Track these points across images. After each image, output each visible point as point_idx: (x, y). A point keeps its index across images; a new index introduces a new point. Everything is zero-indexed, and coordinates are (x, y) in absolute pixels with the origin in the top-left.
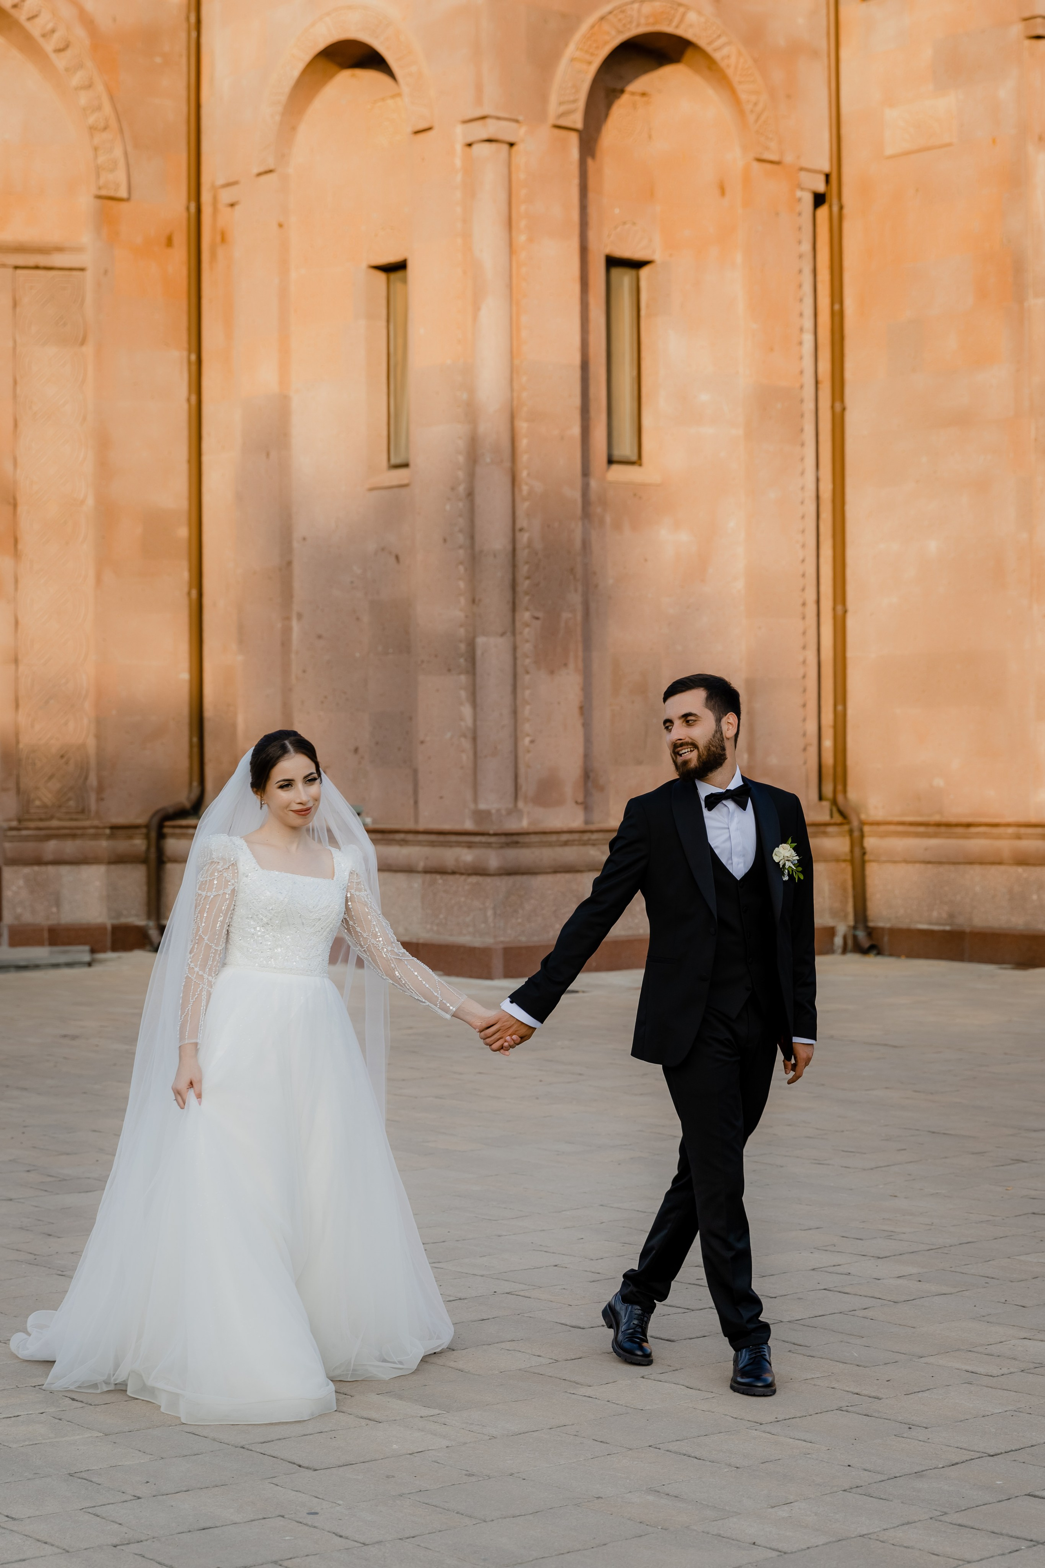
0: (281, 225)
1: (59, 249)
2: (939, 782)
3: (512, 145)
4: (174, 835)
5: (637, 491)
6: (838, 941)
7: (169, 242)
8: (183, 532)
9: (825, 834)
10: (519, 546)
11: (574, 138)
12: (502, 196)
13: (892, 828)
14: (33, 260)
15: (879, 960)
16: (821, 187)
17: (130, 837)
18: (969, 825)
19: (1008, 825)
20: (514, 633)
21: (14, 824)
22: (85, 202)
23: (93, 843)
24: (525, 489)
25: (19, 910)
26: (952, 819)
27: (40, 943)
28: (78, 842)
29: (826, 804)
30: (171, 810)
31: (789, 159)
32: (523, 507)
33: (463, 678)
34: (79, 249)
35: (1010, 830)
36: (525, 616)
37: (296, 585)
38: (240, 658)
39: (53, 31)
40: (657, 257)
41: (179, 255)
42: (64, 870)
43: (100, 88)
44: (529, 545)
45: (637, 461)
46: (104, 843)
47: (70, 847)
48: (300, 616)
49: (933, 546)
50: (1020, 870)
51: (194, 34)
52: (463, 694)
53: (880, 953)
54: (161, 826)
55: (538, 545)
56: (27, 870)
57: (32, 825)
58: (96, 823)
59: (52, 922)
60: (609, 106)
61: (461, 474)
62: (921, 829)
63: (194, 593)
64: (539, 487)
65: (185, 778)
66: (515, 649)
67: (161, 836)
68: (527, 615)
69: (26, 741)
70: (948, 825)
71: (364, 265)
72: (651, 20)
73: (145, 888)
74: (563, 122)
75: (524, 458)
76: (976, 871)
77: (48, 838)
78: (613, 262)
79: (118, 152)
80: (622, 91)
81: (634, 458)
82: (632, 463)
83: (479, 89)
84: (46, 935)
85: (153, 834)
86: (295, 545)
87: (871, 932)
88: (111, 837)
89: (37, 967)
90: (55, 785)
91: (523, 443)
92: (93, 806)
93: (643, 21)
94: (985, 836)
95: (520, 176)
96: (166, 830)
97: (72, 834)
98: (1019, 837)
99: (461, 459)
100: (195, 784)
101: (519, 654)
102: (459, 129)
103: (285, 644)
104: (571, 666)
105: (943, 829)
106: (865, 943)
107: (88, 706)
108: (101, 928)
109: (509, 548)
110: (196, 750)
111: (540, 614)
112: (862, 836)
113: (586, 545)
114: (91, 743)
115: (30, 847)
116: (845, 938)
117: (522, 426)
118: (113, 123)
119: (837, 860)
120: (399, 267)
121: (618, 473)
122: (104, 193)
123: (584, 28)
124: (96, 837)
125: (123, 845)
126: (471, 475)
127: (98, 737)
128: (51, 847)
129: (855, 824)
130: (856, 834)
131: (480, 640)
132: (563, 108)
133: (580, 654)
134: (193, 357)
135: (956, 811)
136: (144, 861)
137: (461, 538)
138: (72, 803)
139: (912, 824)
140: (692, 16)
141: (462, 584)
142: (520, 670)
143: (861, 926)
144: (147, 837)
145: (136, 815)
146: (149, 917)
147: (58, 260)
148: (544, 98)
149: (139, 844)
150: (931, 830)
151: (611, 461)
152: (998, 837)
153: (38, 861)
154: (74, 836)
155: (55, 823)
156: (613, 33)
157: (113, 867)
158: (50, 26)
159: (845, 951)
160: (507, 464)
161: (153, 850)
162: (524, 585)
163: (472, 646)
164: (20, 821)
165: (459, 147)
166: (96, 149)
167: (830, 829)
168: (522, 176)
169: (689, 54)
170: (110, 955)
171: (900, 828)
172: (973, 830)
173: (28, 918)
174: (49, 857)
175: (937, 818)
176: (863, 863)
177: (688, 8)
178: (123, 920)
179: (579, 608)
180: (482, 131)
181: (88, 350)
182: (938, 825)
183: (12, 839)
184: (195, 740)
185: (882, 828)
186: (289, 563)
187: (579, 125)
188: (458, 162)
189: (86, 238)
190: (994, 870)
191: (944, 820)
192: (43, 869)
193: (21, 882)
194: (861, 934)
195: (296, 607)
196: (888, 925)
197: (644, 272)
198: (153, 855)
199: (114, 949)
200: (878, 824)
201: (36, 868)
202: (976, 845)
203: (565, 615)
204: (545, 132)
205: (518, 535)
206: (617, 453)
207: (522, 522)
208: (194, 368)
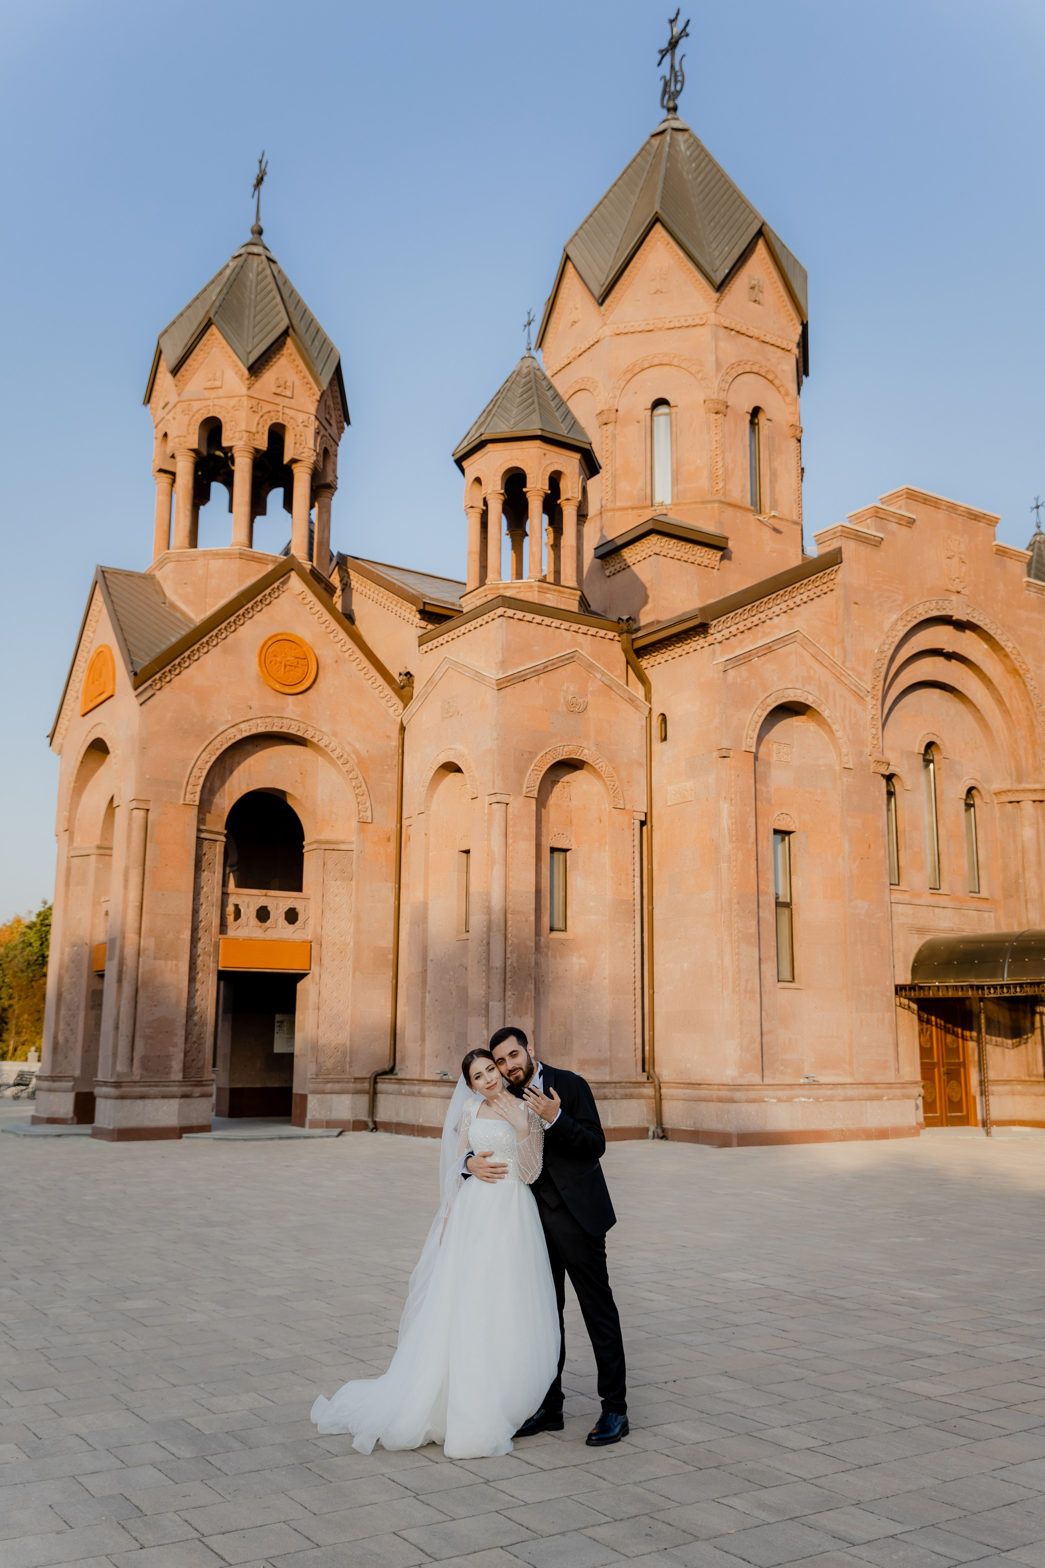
0: (426, 835)
1: (343, 843)
2: (689, 1065)
3: (507, 804)
4: (381, 1082)
5: (563, 942)
6: (651, 1133)
7: (389, 840)
8: (391, 957)
9: (644, 1087)
10: (507, 965)
11: (534, 801)
12: (503, 824)
13: (671, 1085)
14: (332, 847)
15: (667, 1142)
16: (643, 819)
17: (363, 1083)
18: (700, 1084)
19: (715, 1085)
20: (505, 1000)
21: (314, 1076)
22: (354, 823)
23: (347, 1085)
24: (510, 941)
25: (314, 1113)
26: (694, 1082)
27: (322, 1127)
28: (340, 1084)
29: (645, 1074)
30: (380, 1072)
31: (628, 807)
32: (509, 949)
33: (484, 1019)
34: (350, 843)
35: (716, 1087)
36: (509, 993)
37: (428, 979)
38: (407, 1008)
39: (342, 756)
40: (572, 847)
41: (393, 845)
42: (334, 1096)
43: (361, 779)
44: (511, 965)
45: (565, 930)
46: (351, 1085)
47: (337, 1086)
48: (429, 992)
49: (686, 965)
50: (720, 1104)
51: (401, 757)
52: (483, 1025)
53: (667, 1139)
54: (375, 1078)
55: (515, 965)
56: (318, 1096)
57: (321, 1077)
58: (348, 1076)
59: (327, 1118)
60: (553, 788)
61: (485, 935)
62: (682, 1085)
63: (394, 981)
64: (516, 941)
65: (388, 1058)
66: (505, 1007)
67: (375, 1082)
68: (510, 993)
69: (322, 1041)
70: (692, 1084)
71: (457, 851)
72: (568, 753)
73: (368, 1105)
74: (528, 795)
75: (509, 929)
76: (703, 1104)
77: (328, 1082)
78: (553, 850)
79: (368, 804)
80: (559, 781)
81: (564, 929)
82: (563, 931)
83: (494, 782)
84: (325, 1124)
85: (372, 1082)
86: (428, 963)
87: (663, 1130)
88: (354, 1082)
89: (313, 1137)
90: (332, 1060)
91: (509, 923)
92: (348, 1070)
93: (564, 754)
94: (707, 1089)
95: (510, 816)
96: (378, 1080)
97: (338, 1081)
98: (719, 1090)
99: (485, 929)
100: (392, 1060)
101: (507, 1009)
102: (487, 798)
103: (423, 1003)
104: (529, 1014)
105: (690, 1086)
106: (661, 1135)
107: (348, 1027)
108: (348, 1121)
109: (503, 965)
110: (392, 1046)
111: (516, 993)
112: (660, 1088)
113: (537, 964)
114: (348, 1043)
115: (320, 1086)
116: (654, 1132)
117: (509, 916)
118: (366, 792)
119: (650, 1098)
120: (467, 852)
121: (555, 935)
122: (361, 820)
123: (539, 757)
124: (348, 1082)
125: (359, 1086)
126: (489, 936)
127: (350, 1040)
128: (329, 1086)
129: (657, 1082)
130: (657, 1087)
131: (491, 1003)
132: (529, 789)
133: (533, 1009)
134: (397, 886)
135: (695, 1079)
136: (368, 1093)
137: (484, 962)
138: (339, 1068)
139: (678, 1083)
140: (586, 751)
141: (484, 980)
142: (507, 1016)
143: (659, 1127)
144: (370, 1083)
145: (366, 1073)
146: (369, 1117)
147: (342, 847)
148: (521, 786)
149: (366, 1086)
150: (686, 1086)
151: (552, 929)
152: (712, 1090)
153: (324, 1093)
154: (339, 1082)
155: (331, 1076)
156: (551, 759)
157: (355, 1095)
158: (340, 754)
159: (653, 1138)
160: (503, 932)
161: (372, 1088)
162: (509, 981)
163: (487, 1005)
164: (317, 1075)
165: (486, 805)
166: (358, 803)
167: (646, 1085)
168: (511, 816)
169: (586, 766)
170: (351, 1133)
171: (674, 1085)
172: (702, 1086)
173: (318, 1116)
174: (328, 1091)
175: (688, 1081)
176: (661, 1099)
177: (584, 748)
178: (358, 1118)
179: (533, 990)
180: (494, 799)
181: (353, 883)
182: (689, 1084)
183: (313, 1083)
184: (392, 1042)
185: (668, 1085)
186: (426, 970)
187: (536, 796)
188: (486, 811)
189: (354, 839)
190: (710, 1104)
191: (691, 1082)
192: (325, 1095)
193: (316, 1101)
194: (659, 1131)
195: (428, 988)
196: (670, 1127)
197: (568, 853)
198: (372, 1090)
199: (353, 1130)
200: (666, 1083)
201: (322, 1095)
202: (703, 1093)
203: (526, 993)
204: (521, 799)
205: (507, 960)
206: (556, 926)
207: (508, 955)
208: (397, 890)
